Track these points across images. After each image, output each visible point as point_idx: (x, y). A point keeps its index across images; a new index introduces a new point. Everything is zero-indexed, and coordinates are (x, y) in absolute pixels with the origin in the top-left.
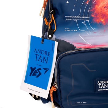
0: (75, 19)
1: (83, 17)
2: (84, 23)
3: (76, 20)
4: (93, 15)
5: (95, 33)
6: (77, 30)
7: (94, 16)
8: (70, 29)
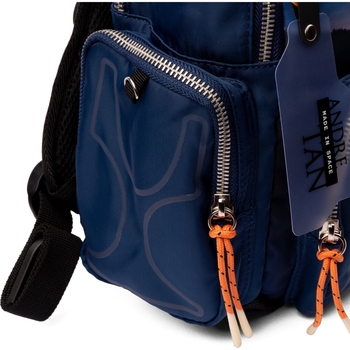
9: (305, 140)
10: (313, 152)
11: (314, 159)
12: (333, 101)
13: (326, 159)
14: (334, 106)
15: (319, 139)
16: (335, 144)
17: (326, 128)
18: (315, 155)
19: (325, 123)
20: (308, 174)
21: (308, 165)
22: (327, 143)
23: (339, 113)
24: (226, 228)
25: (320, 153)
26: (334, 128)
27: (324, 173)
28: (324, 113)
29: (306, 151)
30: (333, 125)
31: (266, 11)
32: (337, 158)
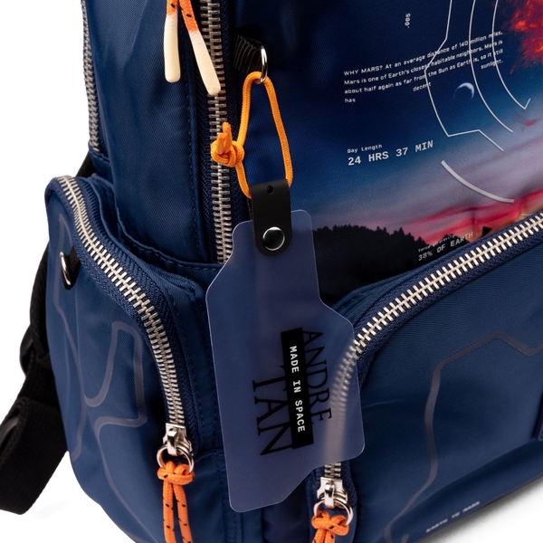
0: (421, 73)
1: (466, 48)
2: (470, 86)
3: (423, 82)
4: (521, 18)
5: (530, 124)
6: (430, 144)
7: (527, 25)
8: (390, 147)
9: (256, 385)
10: (269, 402)
11: (271, 412)
12: (310, 333)
13: (294, 412)
14: (311, 340)
15: (283, 384)
16: (312, 391)
17: (295, 369)
18: (274, 406)
19: (295, 363)
20: (260, 431)
21: (259, 420)
22: (297, 390)
23: (321, 349)
24: (180, 469)
25: (283, 404)
26: (309, 370)
27: (289, 430)
28: (294, 349)
29: (257, 400)
30: (309, 365)
31: (217, 192)
32: (314, 410)
